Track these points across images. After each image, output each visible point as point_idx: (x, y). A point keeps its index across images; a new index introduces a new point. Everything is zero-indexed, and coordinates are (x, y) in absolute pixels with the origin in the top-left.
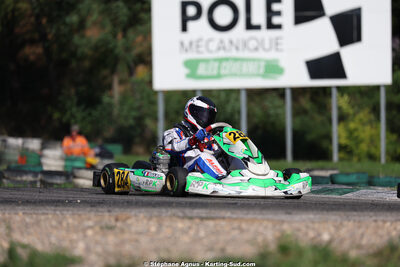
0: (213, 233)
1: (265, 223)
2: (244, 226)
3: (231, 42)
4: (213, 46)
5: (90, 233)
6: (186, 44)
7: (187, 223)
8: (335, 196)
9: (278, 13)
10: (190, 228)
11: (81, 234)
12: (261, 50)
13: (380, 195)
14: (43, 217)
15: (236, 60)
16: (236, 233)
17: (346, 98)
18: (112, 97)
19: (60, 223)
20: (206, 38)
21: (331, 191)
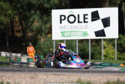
0: (61, 79)
1: (76, 76)
2: (70, 77)
3: (74, 26)
4: (69, 28)
5: (27, 79)
6: (61, 27)
7: (55, 76)
8: (99, 69)
9: (87, 18)
10: (55, 78)
11: (25, 79)
12: (82, 28)
13: (111, 69)
14: (15, 75)
15: (75, 31)
16: (67, 79)
17: (105, 42)
18: (41, 42)
19: (19, 76)
20: (67, 25)
21: (98, 68)
